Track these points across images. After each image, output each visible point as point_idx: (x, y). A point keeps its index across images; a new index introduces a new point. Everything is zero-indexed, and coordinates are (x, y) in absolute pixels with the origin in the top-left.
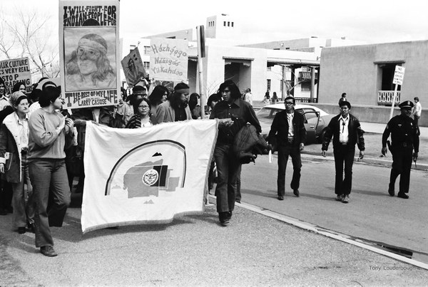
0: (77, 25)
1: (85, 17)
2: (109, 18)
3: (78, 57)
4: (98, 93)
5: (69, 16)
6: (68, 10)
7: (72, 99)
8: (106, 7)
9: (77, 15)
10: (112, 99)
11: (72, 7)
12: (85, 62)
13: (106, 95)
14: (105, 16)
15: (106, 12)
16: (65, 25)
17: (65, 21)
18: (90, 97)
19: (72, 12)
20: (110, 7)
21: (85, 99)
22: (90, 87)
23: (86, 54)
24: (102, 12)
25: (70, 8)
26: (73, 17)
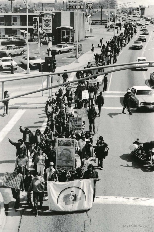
0: (62, 145)
1: (64, 143)
2: (72, 144)
3: (62, 155)
4: (67, 167)
5: (60, 143)
6: (59, 141)
7: (59, 167)
8: (71, 141)
9: (62, 143)
10: (72, 169)
11: (61, 140)
12: (64, 157)
13: (70, 167)
14: (71, 143)
15: (71, 142)
16: (58, 145)
17: (58, 144)
18: (65, 167)
19: (61, 142)
20: (72, 141)
21: (63, 168)
22: (65, 165)
23: (64, 154)
24: (70, 142)
25: (60, 140)
26: (61, 143)
